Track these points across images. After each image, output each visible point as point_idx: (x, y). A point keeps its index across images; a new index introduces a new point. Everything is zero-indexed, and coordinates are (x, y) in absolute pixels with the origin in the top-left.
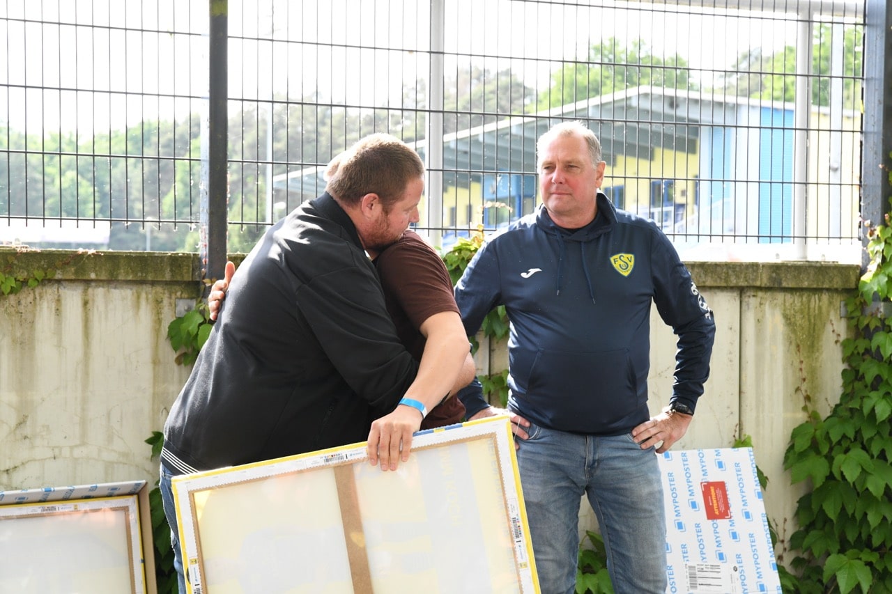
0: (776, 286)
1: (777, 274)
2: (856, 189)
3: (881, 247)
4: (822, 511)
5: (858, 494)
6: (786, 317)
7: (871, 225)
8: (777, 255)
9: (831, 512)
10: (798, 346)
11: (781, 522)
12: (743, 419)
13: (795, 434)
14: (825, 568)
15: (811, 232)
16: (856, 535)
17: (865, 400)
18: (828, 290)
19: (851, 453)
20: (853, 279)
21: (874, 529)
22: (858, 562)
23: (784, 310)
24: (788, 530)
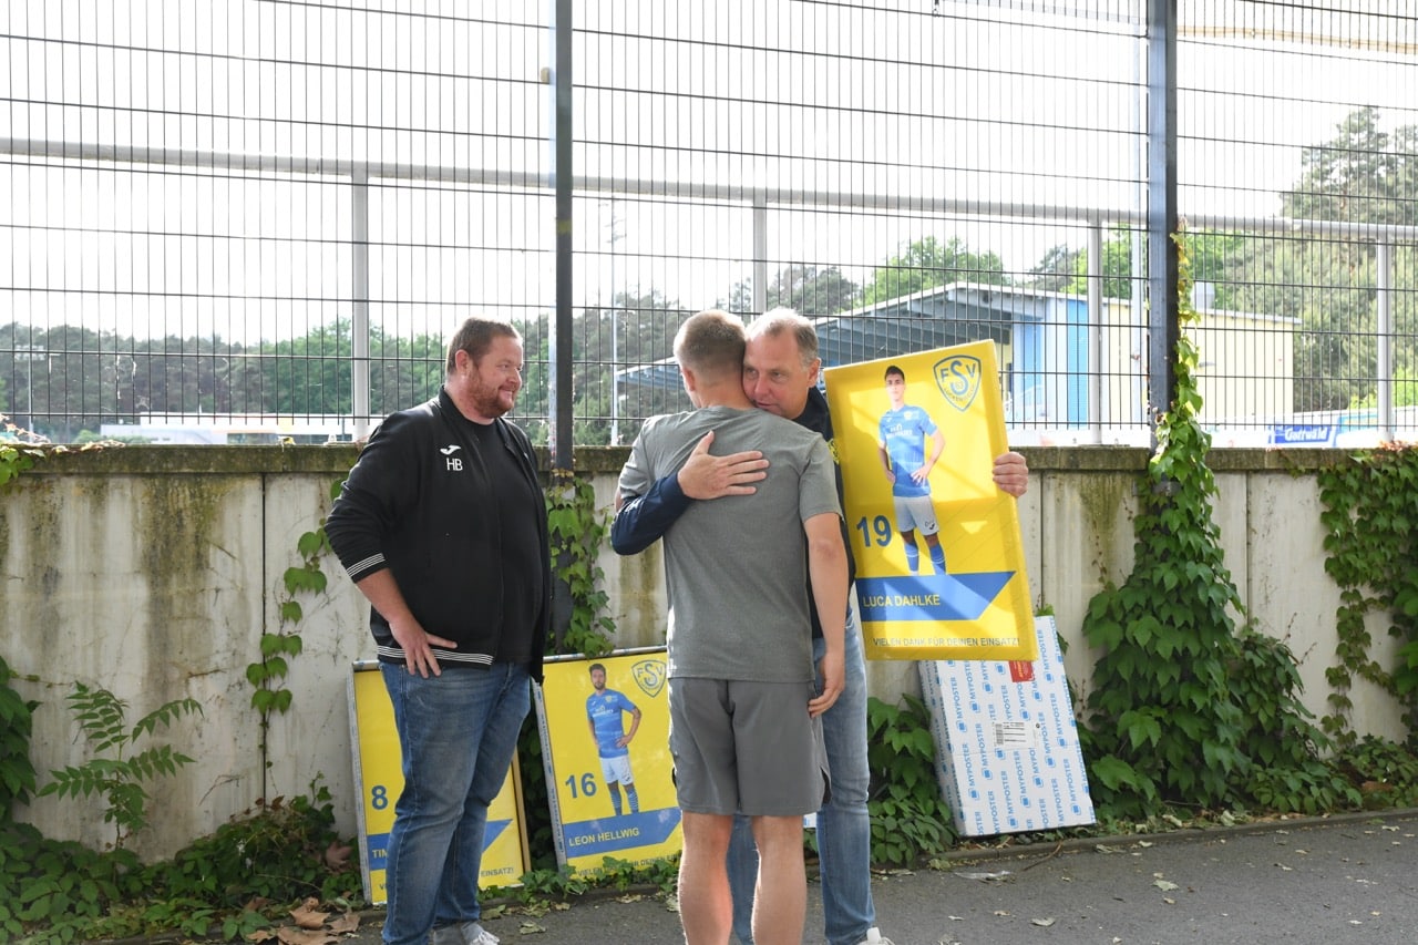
0: (1074, 467)
1: (1075, 458)
2: (1144, 378)
3: (1167, 431)
4: (1116, 672)
5: (1149, 656)
6: (1082, 496)
7: (1158, 412)
8: (1075, 440)
9: (1125, 674)
10: (1094, 523)
11: (1079, 683)
12: (1045, 589)
13: (1093, 603)
14: (1119, 724)
15: (1105, 419)
16: (1147, 694)
17: (1155, 571)
18: (1121, 471)
19: (1142, 620)
20: (1143, 461)
21: (1164, 688)
22: (1148, 717)
23: (1082, 490)
24: (1086, 690)
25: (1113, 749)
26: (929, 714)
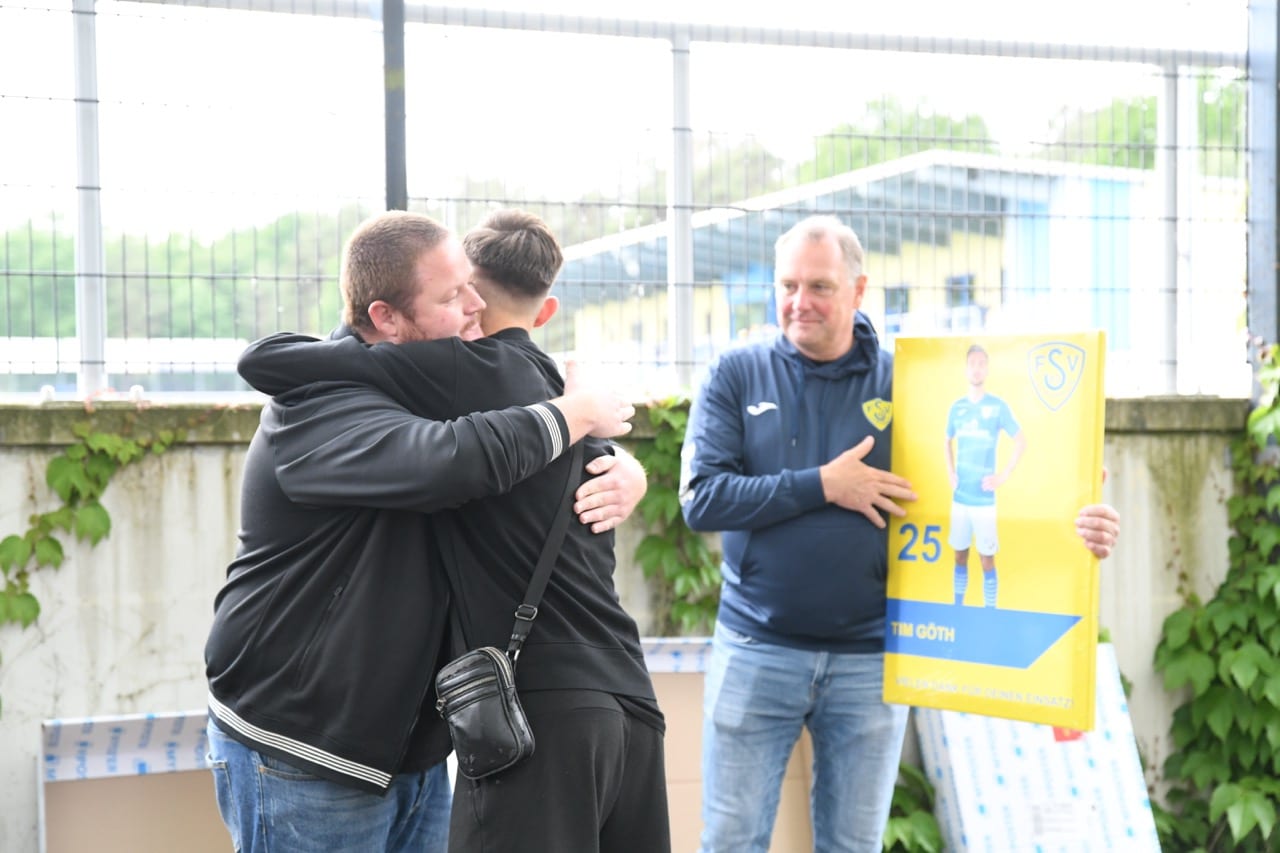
0: (1138, 427)
1: (1139, 413)
2: (1242, 297)
3: (1275, 372)
4: (1206, 727)
5: (1254, 704)
6: (1152, 469)
7: (1263, 344)
9: (1220, 728)
10: (1169, 507)
11: (1150, 742)
13: (1169, 624)
14: (1211, 804)
16: (1253, 758)
17: (1260, 579)
18: (1208, 432)
19: (1242, 650)
20: (1240, 416)
21: (1277, 750)
22: (1255, 793)
23: (1151, 460)
24: (1161, 752)
25: (1202, 839)
26: (933, 791)
